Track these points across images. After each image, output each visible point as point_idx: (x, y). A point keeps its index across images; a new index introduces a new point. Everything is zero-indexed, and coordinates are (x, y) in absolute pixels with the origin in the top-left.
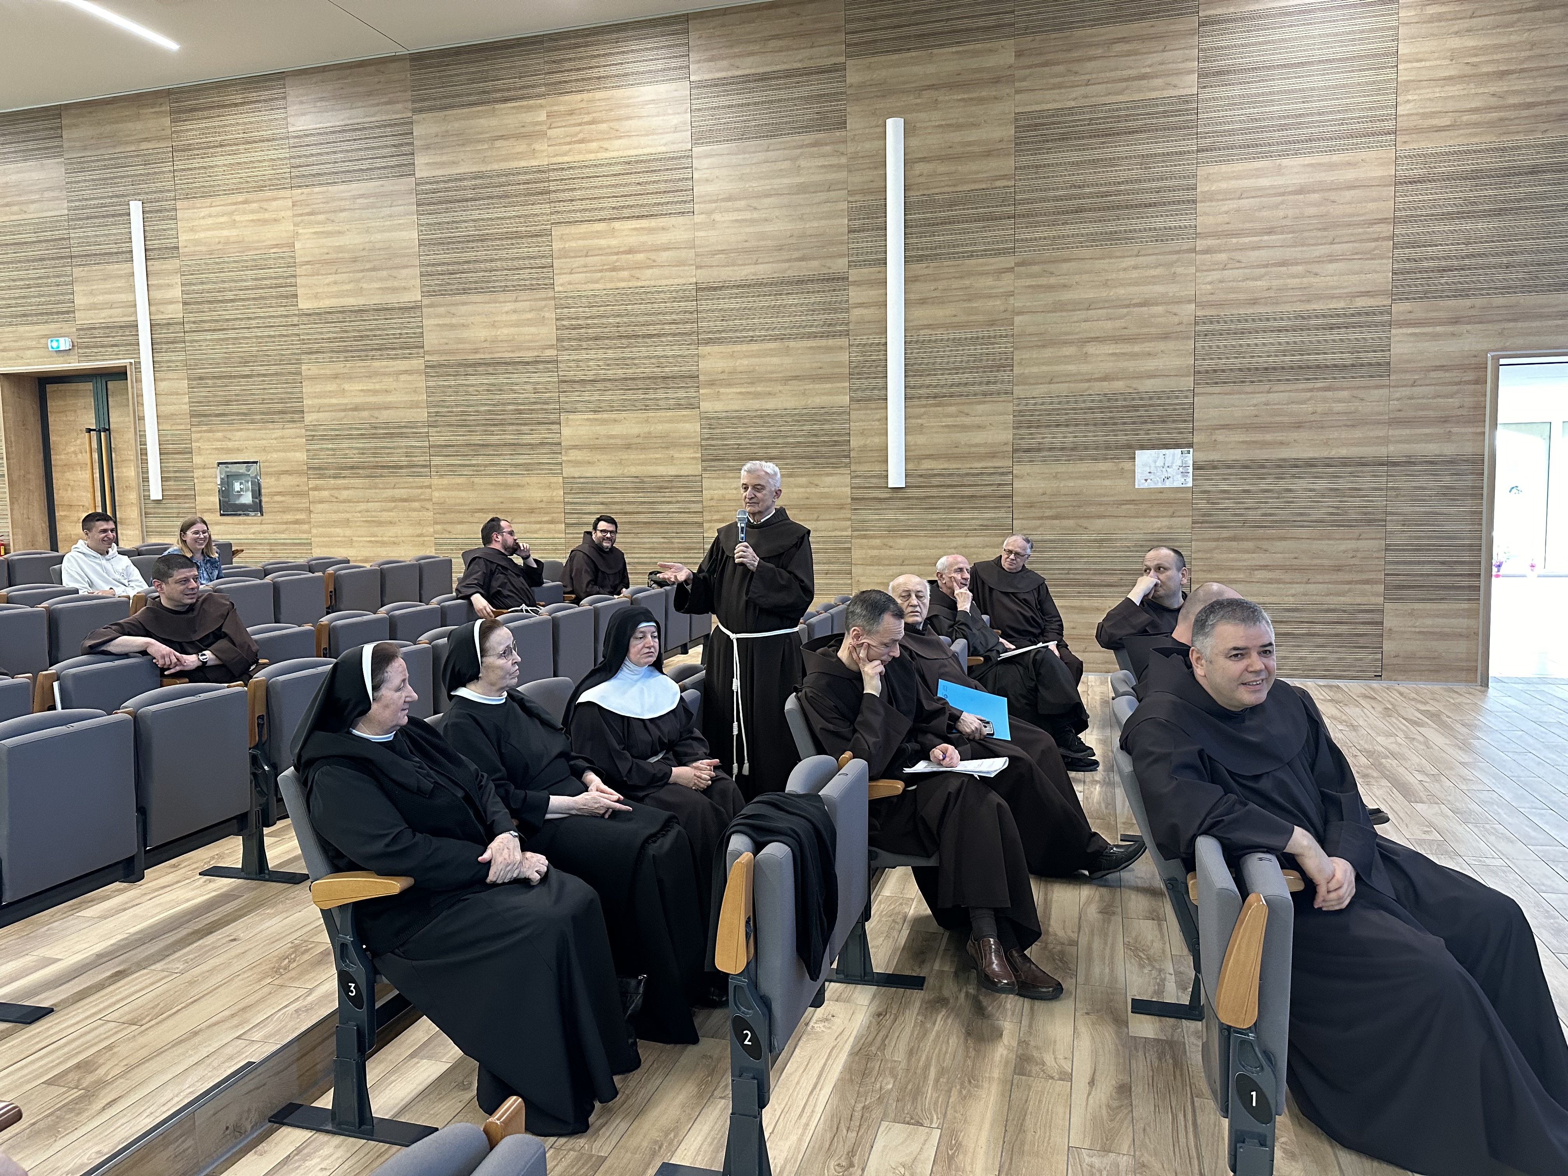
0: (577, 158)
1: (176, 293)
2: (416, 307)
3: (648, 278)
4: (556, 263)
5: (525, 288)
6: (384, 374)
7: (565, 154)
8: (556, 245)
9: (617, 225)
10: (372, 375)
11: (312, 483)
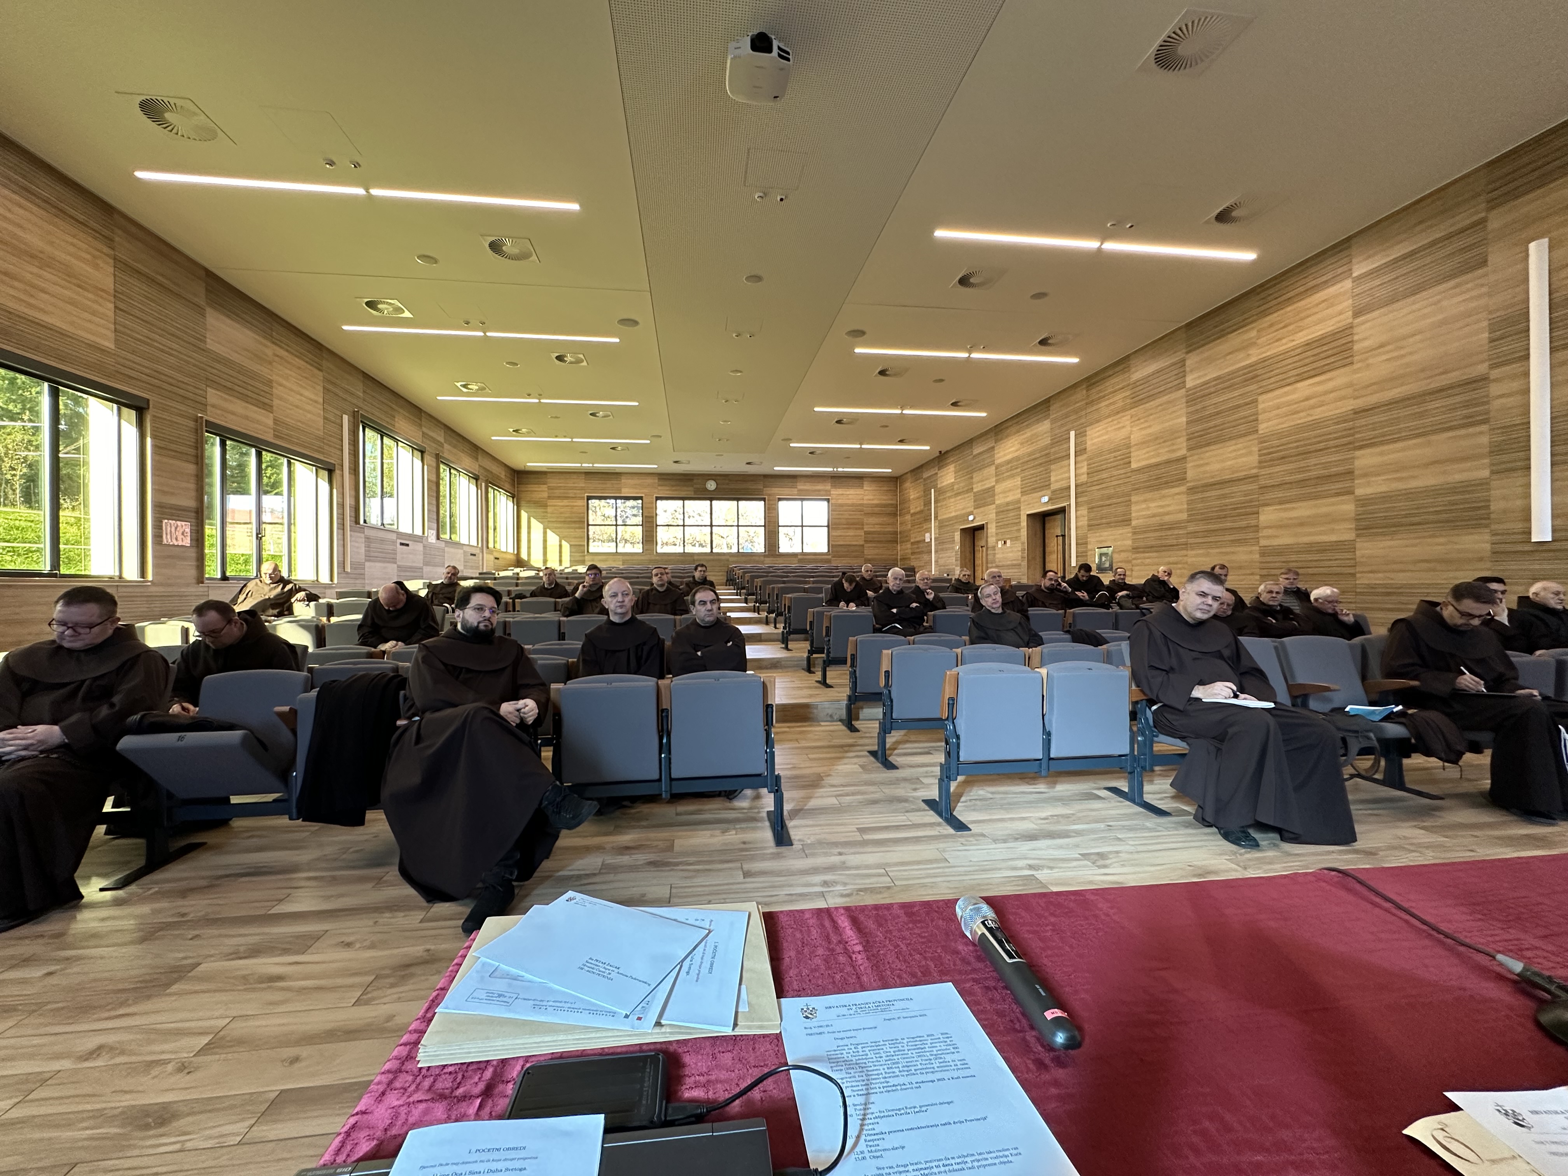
0: (1275, 351)
1: (1085, 470)
2: (1184, 458)
3: (1319, 413)
4: (1260, 417)
5: (1241, 436)
6: (1169, 496)
7: (1268, 351)
8: (1261, 406)
9: (1299, 385)
10: (1164, 497)
11: (1134, 556)
